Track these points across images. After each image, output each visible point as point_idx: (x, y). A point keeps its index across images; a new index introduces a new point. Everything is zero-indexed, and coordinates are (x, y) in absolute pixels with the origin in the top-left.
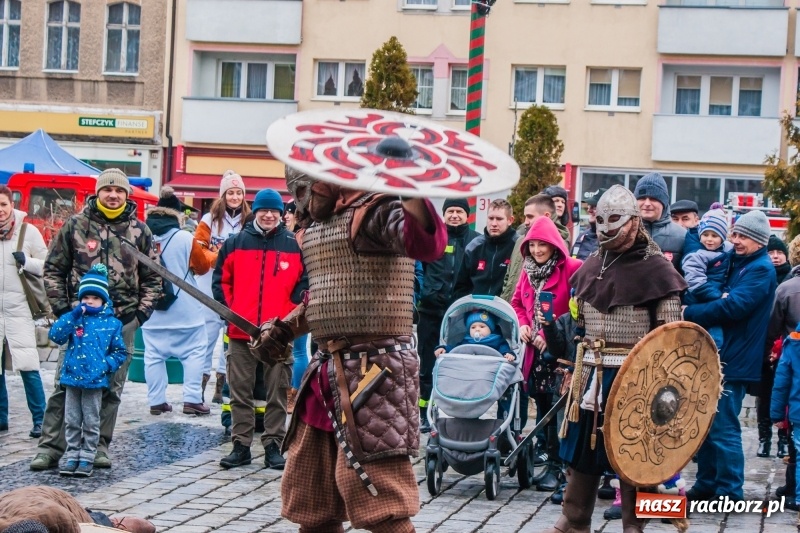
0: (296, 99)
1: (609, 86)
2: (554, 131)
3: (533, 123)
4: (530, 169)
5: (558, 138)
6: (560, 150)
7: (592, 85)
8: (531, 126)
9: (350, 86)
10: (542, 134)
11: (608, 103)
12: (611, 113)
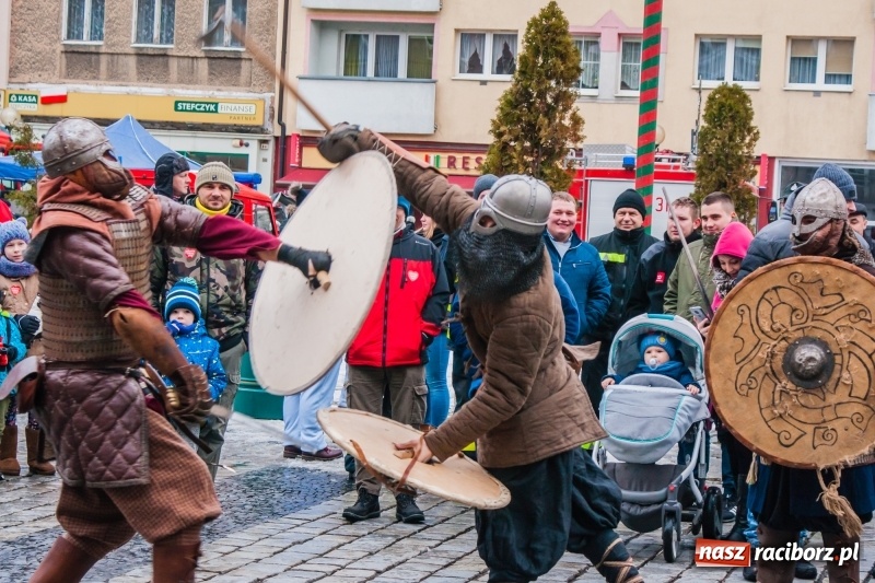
0: (433, 78)
1: (815, 60)
2: (749, 115)
3: (722, 106)
4: (718, 161)
5: (753, 124)
6: (755, 138)
7: (793, 59)
8: (720, 109)
9: (500, 61)
10: (733, 118)
11: (813, 81)
12: (817, 93)
